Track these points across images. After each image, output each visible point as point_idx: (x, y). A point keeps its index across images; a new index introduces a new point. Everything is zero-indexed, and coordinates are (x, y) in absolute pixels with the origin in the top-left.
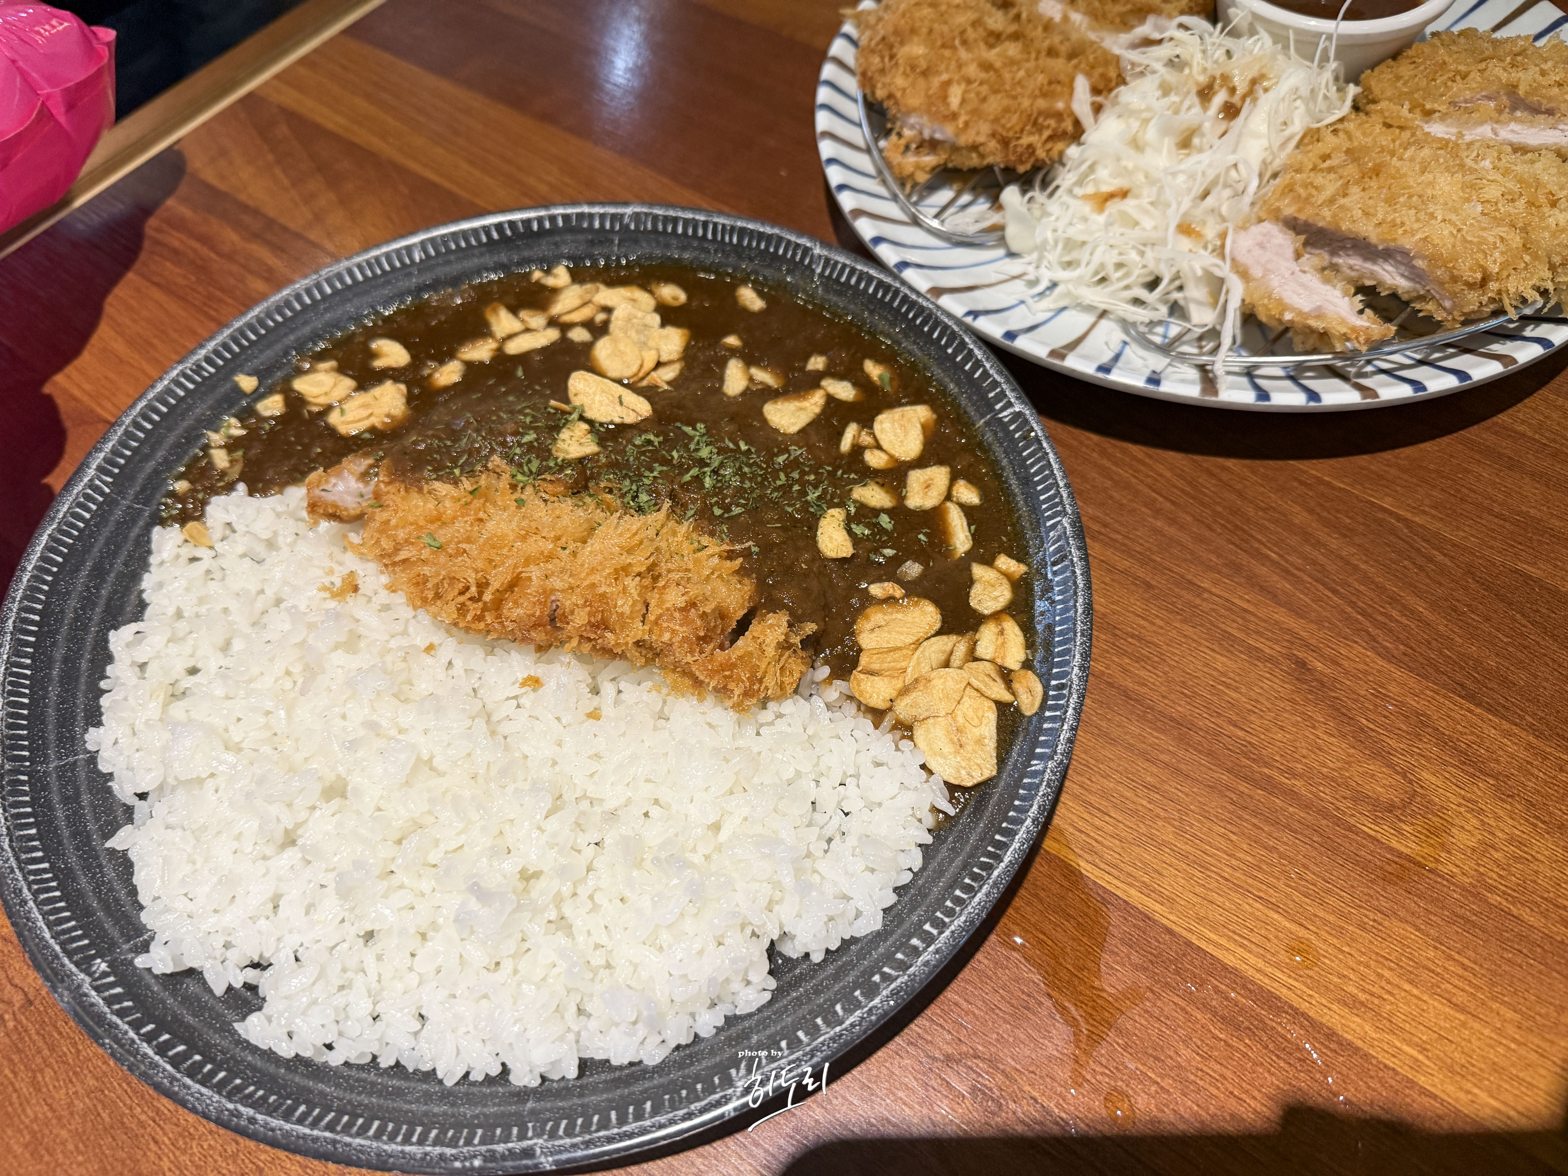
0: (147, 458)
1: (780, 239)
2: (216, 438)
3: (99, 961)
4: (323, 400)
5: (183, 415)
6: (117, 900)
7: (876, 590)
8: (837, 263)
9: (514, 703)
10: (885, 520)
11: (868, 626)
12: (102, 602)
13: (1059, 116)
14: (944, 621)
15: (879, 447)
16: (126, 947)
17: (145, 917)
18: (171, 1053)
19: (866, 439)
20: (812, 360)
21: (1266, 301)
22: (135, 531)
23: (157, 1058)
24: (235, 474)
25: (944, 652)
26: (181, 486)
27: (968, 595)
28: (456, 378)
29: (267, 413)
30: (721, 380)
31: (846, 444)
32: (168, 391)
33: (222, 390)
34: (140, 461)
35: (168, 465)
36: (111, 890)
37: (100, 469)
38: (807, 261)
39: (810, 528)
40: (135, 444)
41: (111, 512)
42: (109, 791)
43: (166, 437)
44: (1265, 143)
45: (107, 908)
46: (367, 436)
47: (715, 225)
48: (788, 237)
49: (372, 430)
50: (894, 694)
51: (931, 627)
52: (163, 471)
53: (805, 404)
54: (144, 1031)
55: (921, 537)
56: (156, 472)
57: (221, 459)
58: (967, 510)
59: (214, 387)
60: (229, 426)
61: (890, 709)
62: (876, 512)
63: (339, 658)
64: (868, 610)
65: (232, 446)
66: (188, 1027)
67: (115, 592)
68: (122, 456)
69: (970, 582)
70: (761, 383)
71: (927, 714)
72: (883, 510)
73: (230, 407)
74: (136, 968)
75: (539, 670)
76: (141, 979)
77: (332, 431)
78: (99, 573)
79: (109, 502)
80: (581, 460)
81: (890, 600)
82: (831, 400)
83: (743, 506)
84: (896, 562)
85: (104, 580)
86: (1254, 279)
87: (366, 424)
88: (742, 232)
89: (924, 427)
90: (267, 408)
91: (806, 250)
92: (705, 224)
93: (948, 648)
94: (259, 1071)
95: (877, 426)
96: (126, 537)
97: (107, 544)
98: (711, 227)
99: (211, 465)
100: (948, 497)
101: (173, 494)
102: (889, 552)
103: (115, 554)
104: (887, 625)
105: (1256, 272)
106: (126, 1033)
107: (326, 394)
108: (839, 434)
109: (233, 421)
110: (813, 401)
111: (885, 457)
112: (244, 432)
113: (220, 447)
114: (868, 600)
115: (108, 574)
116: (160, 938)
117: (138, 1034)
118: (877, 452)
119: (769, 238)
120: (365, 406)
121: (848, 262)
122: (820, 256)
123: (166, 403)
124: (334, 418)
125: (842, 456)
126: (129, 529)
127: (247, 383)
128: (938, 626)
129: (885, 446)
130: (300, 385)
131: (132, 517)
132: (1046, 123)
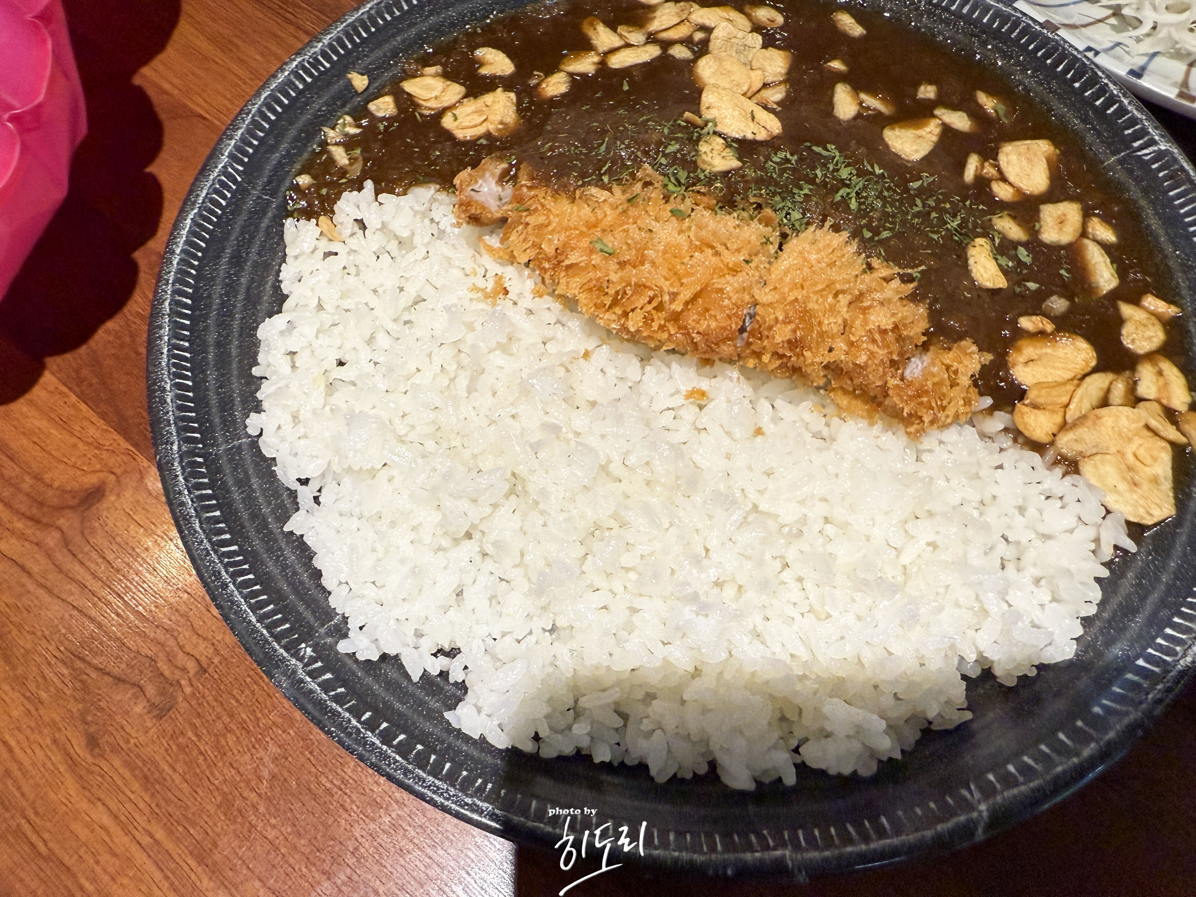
0: (274, 148)
2: (332, 135)
3: (303, 645)
4: (433, 104)
5: (303, 108)
6: (302, 583)
7: (1026, 323)
9: (672, 413)
10: (1023, 254)
11: (1021, 359)
12: (243, 290)
14: (1099, 358)
15: (1003, 179)
16: (322, 631)
17: (333, 602)
18: (395, 743)
19: (989, 170)
20: (922, 88)
22: (265, 223)
23: (385, 747)
24: (356, 171)
25: (1101, 389)
26: (304, 180)
27: (1119, 334)
28: (563, 88)
29: (380, 114)
30: (831, 104)
31: (969, 174)
32: (289, 83)
33: (335, 88)
34: (266, 152)
35: (290, 158)
36: (295, 573)
37: (231, 156)
39: (959, 257)
40: (261, 134)
41: (243, 200)
42: (273, 474)
43: (287, 130)
45: (296, 592)
46: (483, 141)
49: (488, 135)
50: (1055, 430)
51: (1087, 362)
52: (286, 164)
53: (920, 132)
54: (363, 718)
55: (1062, 272)
56: (280, 165)
57: (341, 156)
58: (1106, 247)
59: (329, 84)
60: (344, 125)
61: (1052, 443)
62: (1015, 245)
63: (498, 359)
64: (1020, 343)
65: (349, 144)
66: (400, 714)
67: (252, 281)
68: (251, 145)
69: (1120, 321)
70: (874, 109)
71: (1094, 451)
72: (1020, 243)
73: (343, 106)
74: (337, 653)
75: (704, 384)
76: (344, 665)
77: (448, 136)
78: (237, 261)
79: (241, 192)
80: (725, 174)
81: (1041, 334)
82: (947, 130)
83: (890, 229)
84: (1041, 296)
85: (242, 269)
87: (481, 130)
89: (1049, 161)
90: (379, 109)
93: (1105, 385)
94: (481, 763)
95: (1002, 159)
96: (257, 227)
97: (242, 233)
99: (331, 161)
100: (1084, 234)
101: (296, 188)
102: (1032, 286)
103: (250, 242)
104: (1040, 359)
106: (349, 721)
107: (436, 98)
108: (962, 165)
109: (348, 119)
110: (928, 129)
111: (1011, 190)
112: (357, 131)
113: (337, 144)
114: (1019, 334)
115: (245, 261)
116: (353, 624)
117: (359, 721)
118: (1001, 184)
120: (479, 112)
123: (287, 95)
124: (447, 122)
125: (967, 187)
126: (260, 218)
127: (360, 82)
128: (1093, 363)
129: (1012, 178)
130: (410, 86)
131: (261, 209)
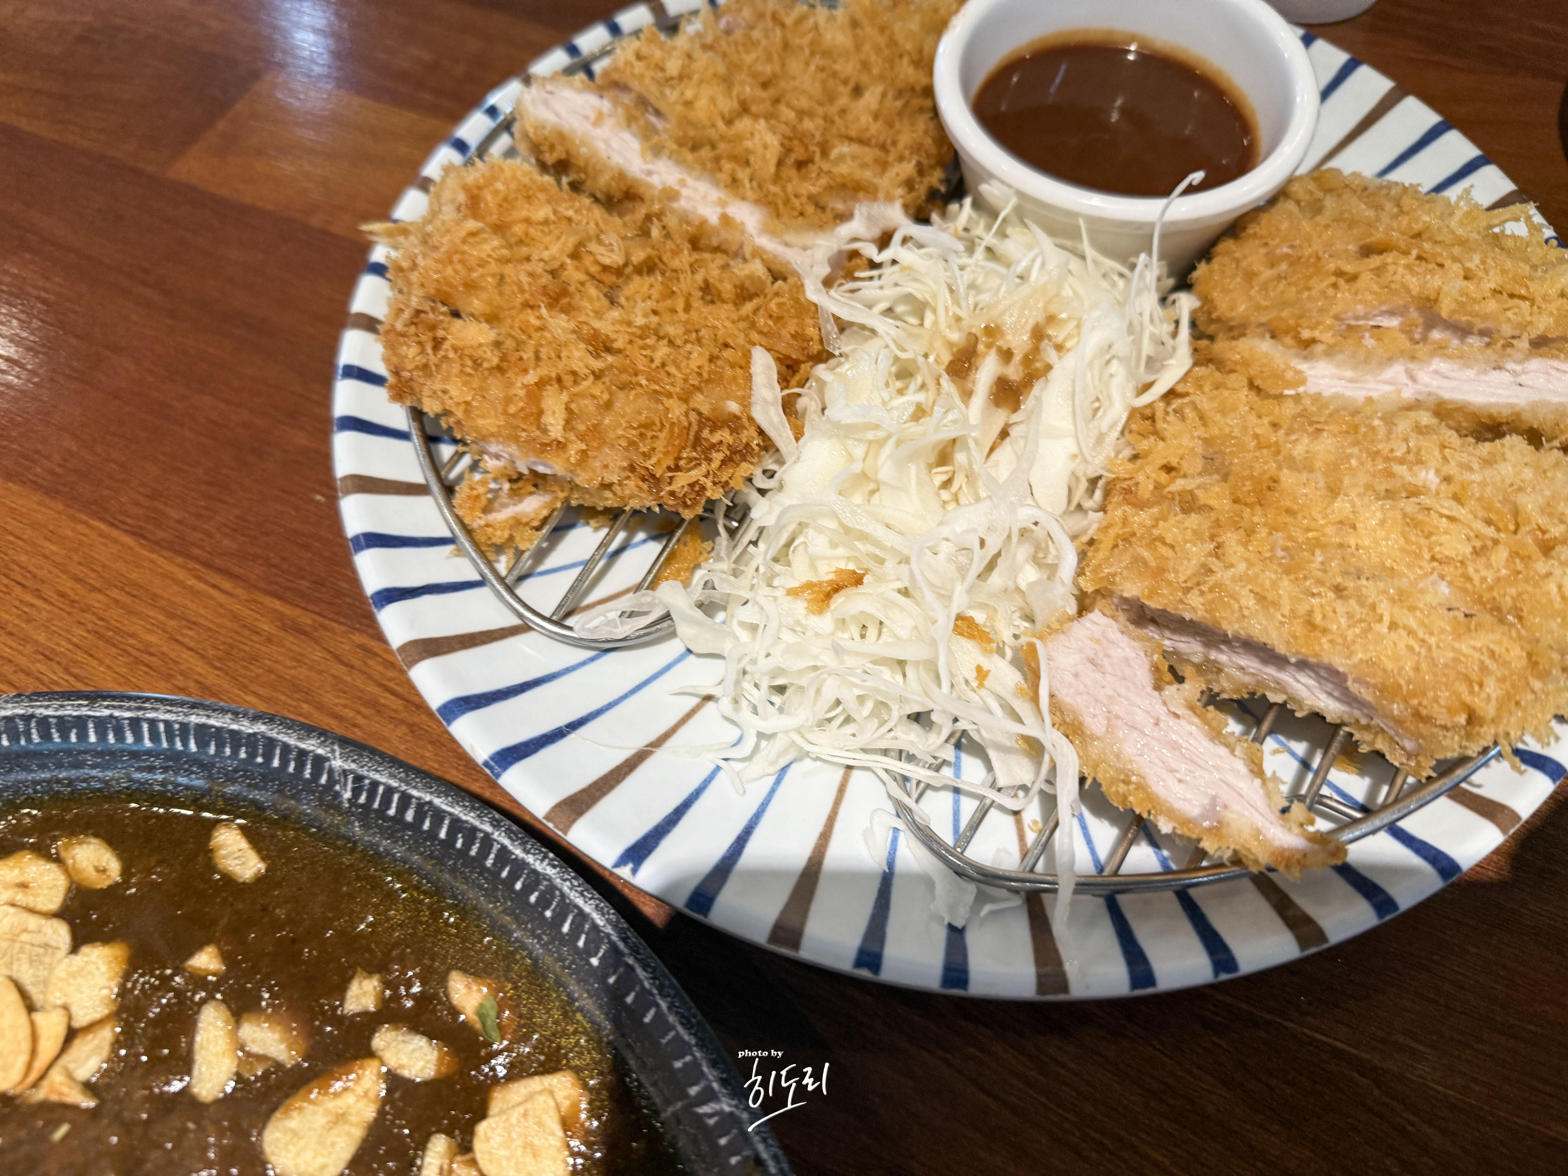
1: (271, 743)
8: (375, 784)
13: (734, 423)
20: (354, 987)
21: (1122, 788)
38: (323, 780)
44: (1070, 446)
47: (153, 723)
48: (286, 739)
86: (1093, 738)
88: (203, 733)
91: (319, 762)
92: (135, 724)
95: (482, 1143)
98: (145, 727)
105: (1095, 725)
119: (252, 740)
121: (394, 783)
122: (345, 773)
132: (715, 438)
